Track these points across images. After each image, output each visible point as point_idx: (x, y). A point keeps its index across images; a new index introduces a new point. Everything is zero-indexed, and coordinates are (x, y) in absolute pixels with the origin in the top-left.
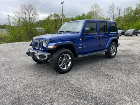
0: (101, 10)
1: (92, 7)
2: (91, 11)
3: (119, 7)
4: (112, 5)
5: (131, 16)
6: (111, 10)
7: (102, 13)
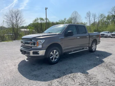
0: (80, 15)
1: (73, 14)
2: (71, 16)
3: (94, 14)
4: (88, 12)
5: (104, 21)
6: (87, 17)
7: (81, 18)
